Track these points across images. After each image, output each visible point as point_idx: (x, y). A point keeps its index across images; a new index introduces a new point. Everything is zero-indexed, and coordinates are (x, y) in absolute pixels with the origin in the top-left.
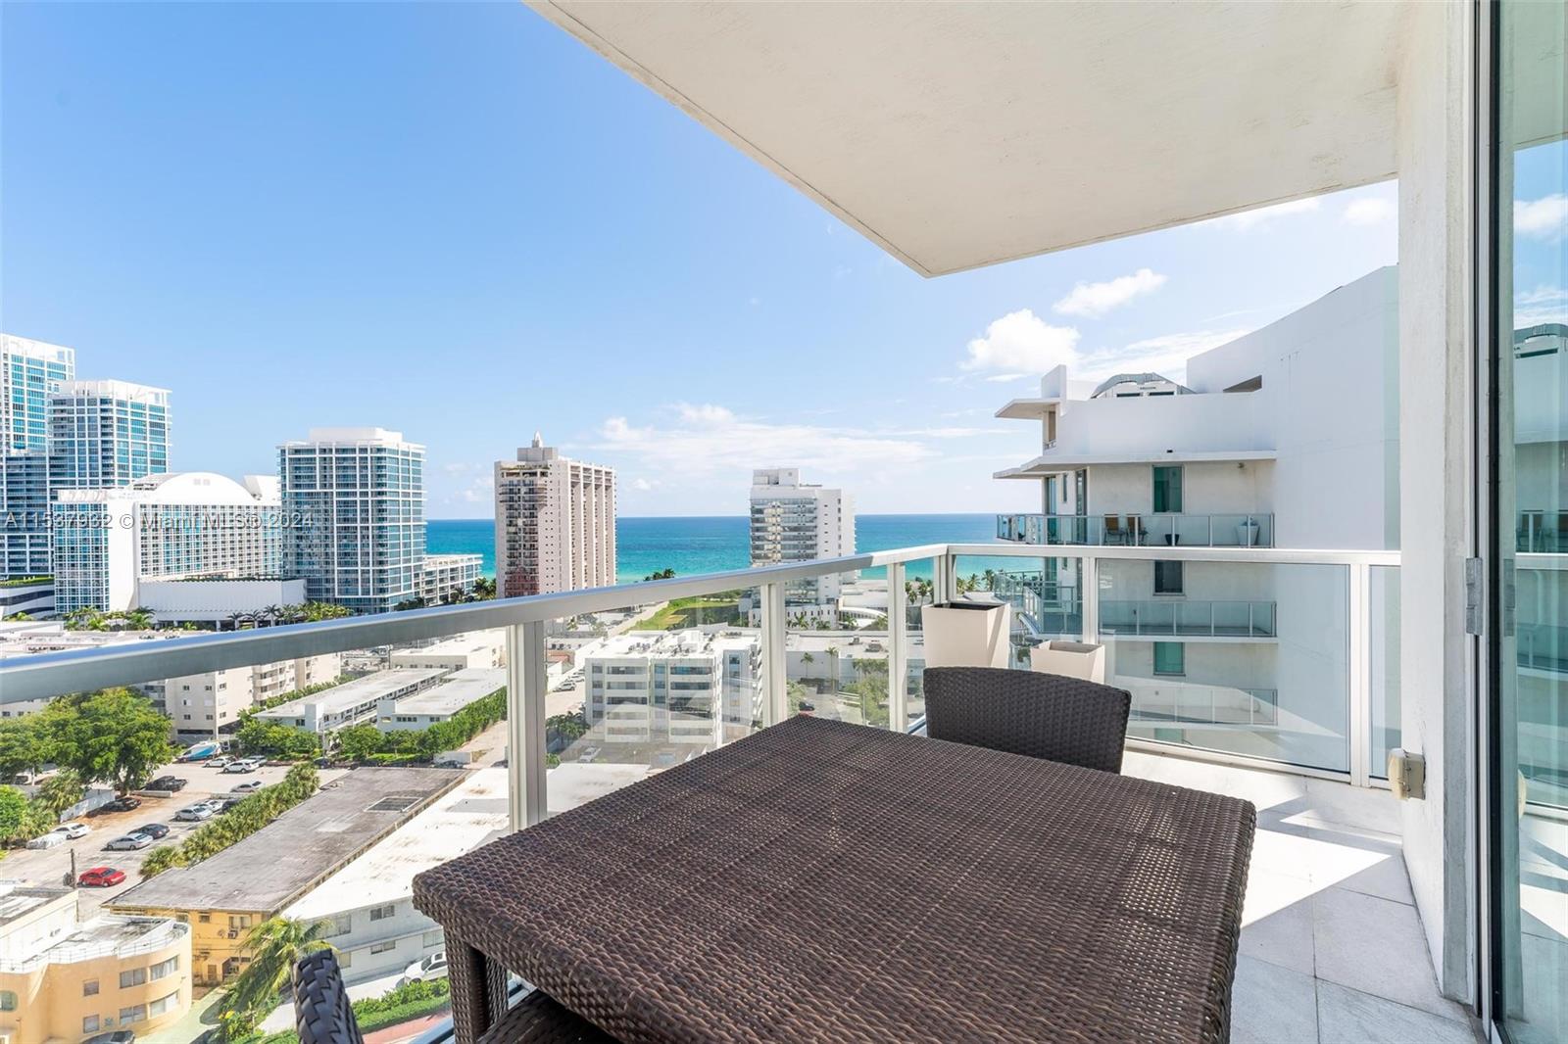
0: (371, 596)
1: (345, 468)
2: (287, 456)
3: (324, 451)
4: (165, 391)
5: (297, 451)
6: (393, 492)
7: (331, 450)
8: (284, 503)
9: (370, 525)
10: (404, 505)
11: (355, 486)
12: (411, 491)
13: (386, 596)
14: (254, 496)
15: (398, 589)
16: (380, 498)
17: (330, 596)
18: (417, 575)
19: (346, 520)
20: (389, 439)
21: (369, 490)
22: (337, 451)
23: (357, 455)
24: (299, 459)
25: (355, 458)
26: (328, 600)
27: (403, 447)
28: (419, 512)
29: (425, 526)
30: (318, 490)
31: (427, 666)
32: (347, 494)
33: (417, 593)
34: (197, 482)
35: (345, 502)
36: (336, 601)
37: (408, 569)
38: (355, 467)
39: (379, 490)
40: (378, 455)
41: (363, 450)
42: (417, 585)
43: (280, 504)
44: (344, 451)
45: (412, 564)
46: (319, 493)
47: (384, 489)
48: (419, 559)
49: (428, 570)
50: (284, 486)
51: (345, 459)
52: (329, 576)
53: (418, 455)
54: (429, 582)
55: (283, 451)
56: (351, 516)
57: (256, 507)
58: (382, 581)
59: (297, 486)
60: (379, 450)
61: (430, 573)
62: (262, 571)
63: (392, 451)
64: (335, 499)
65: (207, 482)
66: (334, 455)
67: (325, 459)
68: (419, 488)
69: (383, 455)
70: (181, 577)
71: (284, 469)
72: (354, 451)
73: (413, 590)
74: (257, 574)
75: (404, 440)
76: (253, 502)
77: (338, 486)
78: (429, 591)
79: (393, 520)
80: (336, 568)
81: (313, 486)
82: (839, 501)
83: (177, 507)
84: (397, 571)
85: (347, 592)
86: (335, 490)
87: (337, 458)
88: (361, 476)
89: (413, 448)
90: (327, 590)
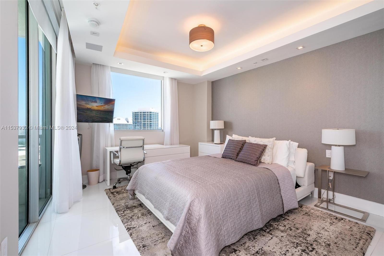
1: (144, 116)
2: (134, 114)
3: (140, 113)
5: (136, 113)
6: (153, 121)
7: (142, 113)
8: (133, 123)
10: (155, 124)
11: (146, 120)
12: (156, 121)
14: (127, 122)
16: (151, 123)
19: (144, 127)
20: (153, 110)
21: (149, 121)
25: (146, 114)
27: (155, 112)
28: (158, 126)
35: (144, 123)
38: (146, 116)
39: (151, 121)
40: (150, 114)
41: (148, 112)
43: (132, 124)
46: (139, 122)
50: (133, 120)
51: (144, 114)
57: (128, 124)
59: (136, 120)
60: (151, 112)
63: (153, 113)
64: (142, 123)
65: (120, 119)
68: (158, 120)
71: (133, 116)
72: (146, 112)
75: (155, 110)
77: (143, 120)
79: (153, 127)
81: (138, 120)
88: (147, 118)
89: (157, 112)
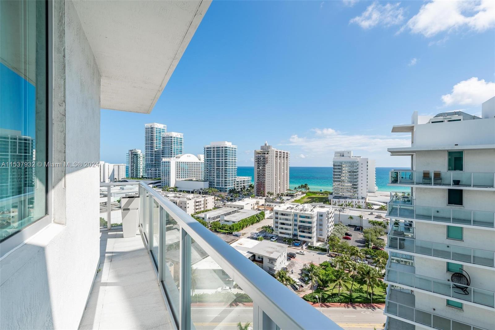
0: (223, 187)
1: (218, 152)
2: (206, 149)
3: (213, 148)
4: (183, 134)
5: (208, 148)
6: (230, 159)
8: (205, 162)
9: (223, 168)
10: (232, 162)
11: (220, 157)
12: (233, 158)
13: (227, 187)
14: (199, 160)
15: (229, 185)
16: (226, 160)
17: (214, 186)
18: (234, 182)
19: (218, 166)
20: (228, 144)
21: (223, 158)
22: (216, 148)
23: (212, 149)
24: (208, 150)
25: (220, 150)
26: (213, 187)
27: (232, 146)
28: (235, 164)
29: (237, 168)
30: (212, 158)
31: (234, 207)
32: (218, 159)
33: (234, 187)
34: (188, 156)
35: (218, 161)
36: (215, 188)
37: (232, 180)
38: (220, 152)
40: (226, 149)
41: (222, 147)
42: (234, 184)
44: (218, 148)
45: (233, 179)
47: (227, 158)
48: (235, 178)
49: (237, 180)
50: (205, 157)
51: (218, 150)
52: (214, 181)
53: (235, 149)
54: (237, 184)
55: (205, 148)
56: (219, 165)
57: (200, 163)
58: (226, 183)
59: (208, 157)
60: (226, 147)
61: (238, 182)
62: (200, 179)
63: (229, 148)
64: (216, 161)
65: (190, 156)
66: (216, 149)
67: (214, 150)
68: (236, 158)
69: (227, 149)
70: (184, 180)
71: (205, 153)
72: (220, 148)
73: (233, 186)
74: (199, 180)
75: (232, 145)
76: (199, 161)
78: (237, 187)
79: (229, 166)
80: (216, 179)
81: (211, 157)
82: (367, 162)
83: (184, 162)
84: (229, 180)
85: (218, 186)
86: (216, 158)
87: (216, 150)
88: (222, 154)
89: (234, 146)
90: (214, 185)
